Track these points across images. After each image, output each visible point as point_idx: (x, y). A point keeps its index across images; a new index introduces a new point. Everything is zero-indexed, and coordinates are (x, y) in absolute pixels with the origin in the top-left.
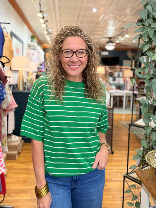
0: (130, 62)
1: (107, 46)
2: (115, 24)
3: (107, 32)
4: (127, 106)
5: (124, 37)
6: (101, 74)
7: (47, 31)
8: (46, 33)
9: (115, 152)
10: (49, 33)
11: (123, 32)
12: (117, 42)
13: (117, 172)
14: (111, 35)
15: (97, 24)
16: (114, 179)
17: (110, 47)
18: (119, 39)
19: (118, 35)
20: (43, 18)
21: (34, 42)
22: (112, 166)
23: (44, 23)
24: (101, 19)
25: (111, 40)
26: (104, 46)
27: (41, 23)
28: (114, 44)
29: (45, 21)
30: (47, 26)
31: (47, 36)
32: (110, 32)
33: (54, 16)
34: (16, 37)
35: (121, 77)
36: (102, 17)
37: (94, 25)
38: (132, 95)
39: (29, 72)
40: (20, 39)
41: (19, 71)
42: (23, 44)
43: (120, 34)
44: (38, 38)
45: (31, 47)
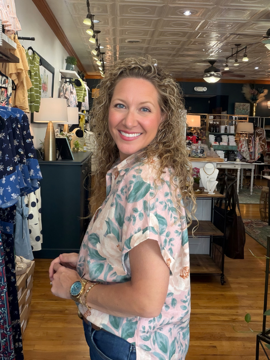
0: (248, 105)
1: (207, 77)
2: (223, 39)
3: (206, 51)
4: (241, 188)
5: (239, 60)
6: (195, 128)
7: (98, 49)
8: (95, 53)
9: (230, 279)
10: (101, 54)
11: (237, 52)
12: (227, 69)
13: (234, 321)
14: (213, 55)
15: (189, 37)
16: (228, 335)
17: (212, 80)
18: (229, 64)
19: (227, 58)
20: (92, 27)
21: (73, 70)
22: (223, 308)
23: (94, 36)
24: (197, 29)
25: (212, 66)
26: (203, 76)
27: (89, 37)
28: (219, 73)
30: (97, 40)
31: (96, 59)
32: (212, 52)
33: (110, 23)
34: (43, 62)
35: (232, 135)
36: (200, 24)
37: (184, 39)
38: (253, 168)
39: (63, 125)
40: (48, 65)
41: (47, 123)
42: (53, 74)
43: (232, 55)
44: (79, 61)
45: (66, 78)
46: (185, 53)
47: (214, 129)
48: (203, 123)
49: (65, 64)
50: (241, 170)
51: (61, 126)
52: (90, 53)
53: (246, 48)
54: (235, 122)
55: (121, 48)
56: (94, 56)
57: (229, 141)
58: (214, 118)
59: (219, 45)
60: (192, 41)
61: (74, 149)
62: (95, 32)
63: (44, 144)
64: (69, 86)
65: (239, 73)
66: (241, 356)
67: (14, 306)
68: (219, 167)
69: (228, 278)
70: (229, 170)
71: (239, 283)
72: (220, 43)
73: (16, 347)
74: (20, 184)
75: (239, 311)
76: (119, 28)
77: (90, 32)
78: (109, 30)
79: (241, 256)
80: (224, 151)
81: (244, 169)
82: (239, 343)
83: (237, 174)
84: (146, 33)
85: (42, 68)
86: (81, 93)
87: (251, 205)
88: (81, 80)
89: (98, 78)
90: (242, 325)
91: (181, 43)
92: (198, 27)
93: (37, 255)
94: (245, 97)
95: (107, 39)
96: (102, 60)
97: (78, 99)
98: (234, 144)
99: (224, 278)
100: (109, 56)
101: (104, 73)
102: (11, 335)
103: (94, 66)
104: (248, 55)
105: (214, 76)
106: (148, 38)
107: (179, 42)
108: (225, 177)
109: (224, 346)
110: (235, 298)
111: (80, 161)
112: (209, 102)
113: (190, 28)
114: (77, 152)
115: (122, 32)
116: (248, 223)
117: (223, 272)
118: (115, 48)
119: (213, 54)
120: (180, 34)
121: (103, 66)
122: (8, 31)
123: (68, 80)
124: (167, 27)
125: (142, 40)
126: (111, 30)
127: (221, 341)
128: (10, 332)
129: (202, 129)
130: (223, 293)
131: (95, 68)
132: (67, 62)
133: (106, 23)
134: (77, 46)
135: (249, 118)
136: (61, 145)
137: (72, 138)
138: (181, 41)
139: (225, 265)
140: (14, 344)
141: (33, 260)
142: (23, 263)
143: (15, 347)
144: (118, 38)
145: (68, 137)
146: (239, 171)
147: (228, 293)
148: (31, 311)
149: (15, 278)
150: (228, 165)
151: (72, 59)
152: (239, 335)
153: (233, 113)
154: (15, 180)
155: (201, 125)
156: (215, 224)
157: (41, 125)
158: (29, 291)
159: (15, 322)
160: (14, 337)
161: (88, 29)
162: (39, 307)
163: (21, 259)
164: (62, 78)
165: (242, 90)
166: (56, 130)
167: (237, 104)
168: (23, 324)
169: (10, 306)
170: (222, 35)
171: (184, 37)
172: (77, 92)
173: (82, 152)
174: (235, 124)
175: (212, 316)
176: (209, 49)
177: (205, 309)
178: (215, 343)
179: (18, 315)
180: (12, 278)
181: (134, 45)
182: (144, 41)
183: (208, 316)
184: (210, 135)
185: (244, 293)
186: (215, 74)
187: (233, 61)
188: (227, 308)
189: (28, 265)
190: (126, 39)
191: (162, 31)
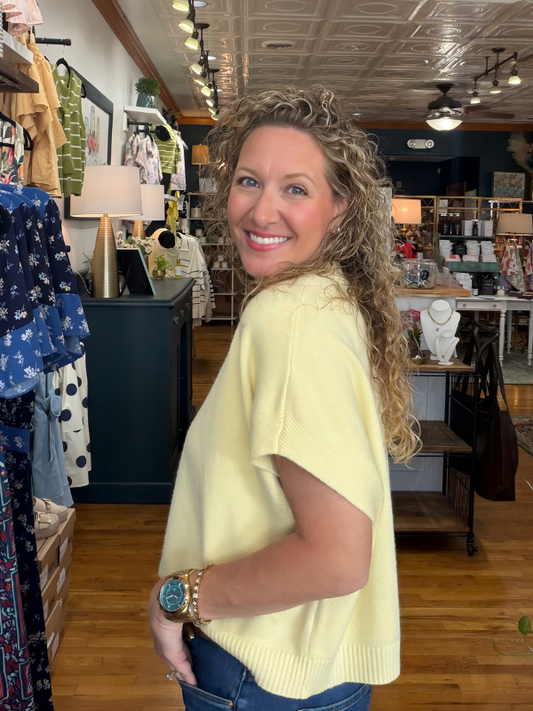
0: (522, 176)
1: (434, 118)
2: (466, 37)
3: (433, 63)
4: (508, 351)
5: (501, 82)
6: (409, 227)
7: (204, 62)
8: (197, 70)
9: (486, 544)
10: (210, 72)
11: (497, 66)
12: (475, 101)
13: (495, 631)
14: (447, 72)
15: (396, 35)
16: (482, 661)
17: (445, 124)
18: (480, 91)
19: (476, 79)
20: (191, 16)
21: (151, 107)
22: (471, 604)
23: (195, 36)
24: (411, 18)
25: (445, 96)
26: (426, 117)
27: (184, 36)
28: (459, 111)
29: (195, 26)
30: (201, 44)
31: (201, 83)
32: (444, 66)
33: (229, 7)
34: (88, 91)
35: (487, 239)
36: (419, 7)
37: (386, 39)
39: (132, 222)
40: (100, 96)
41: (99, 219)
42: (111, 116)
43: (487, 73)
44: (164, 88)
45: (138, 124)
46: (388, 68)
47: (450, 228)
48: (427, 216)
49: (135, 96)
50: (507, 313)
51: (127, 225)
52: (187, 71)
53: (515, 55)
54: (495, 213)
55: (252, 59)
56: (197, 77)
57: (482, 253)
58: (450, 204)
59: (459, 50)
60: (401, 44)
61: (155, 272)
62: (197, 26)
63: (91, 262)
64: (144, 141)
65: (501, 109)
66: (512, 705)
67: (32, 605)
68: (461, 307)
69: (482, 541)
70: (483, 314)
71: (506, 552)
72: (460, 47)
73: (39, 690)
74: (42, 347)
75: (506, 611)
76: (247, 19)
77: (188, 27)
78: (226, 22)
79: (508, 495)
80: (470, 273)
81: (515, 312)
82: (507, 678)
83: (498, 321)
84: (304, 27)
85: (86, 103)
86: (170, 154)
87: (529, 388)
88: (168, 128)
89: (205, 122)
90: (512, 640)
91: (379, 46)
92: (415, 13)
93: (79, 495)
94: (514, 160)
95: (223, 40)
96: (213, 85)
97: (163, 168)
98: (493, 259)
99: (473, 542)
100: (228, 76)
101: (217, 113)
102: (27, 664)
103: (196, 98)
104: (520, 70)
105: (449, 116)
106: (308, 37)
107: (374, 45)
108: (474, 330)
109: (476, 684)
110: (497, 583)
111: (168, 298)
112: (439, 171)
113: (398, 15)
114: (162, 278)
115: (255, 26)
116: (523, 425)
117: (471, 529)
118: (239, 60)
119: (446, 70)
120: (376, 29)
121: (215, 97)
122: (16, 25)
123: (141, 127)
124: (349, 14)
125: (298, 41)
126: (231, 22)
127: (469, 673)
128: (26, 659)
129: (424, 228)
130: (472, 573)
131: (200, 101)
132: (138, 90)
133: (221, 7)
134: (160, 57)
135: (524, 205)
136: (128, 264)
137: (152, 249)
138: (379, 43)
139: (477, 514)
140: (34, 683)
141: (72, 507)
142: (52, 513)
143: (34, 690)
144: (246, 39)
145: (142, 248)
146: (503, 315)
147: (484, 573)
148: (69, 614)
149: (34, 544)
150: (479, 304)
151: (150, 84)
152: (508, 660)
153: (490, 194)
154: (33, 339)
155: (423, 221)
156: (453, 427)
157: (86, 222)
158: (64, 571)
159: (34, 638)
160: (33, 668)
161: (182, 20)
162: (86, 606)
163: (46, 504)
164: (129, 123)
165: (508, 145)
166: (118, 233)
167: (498, 175)
168: (51, 641)
169: (23, 604)
170: (466, 29)
171: (386, 34)
172: (161, 153)
173: (172, 279)
174: (495, 216)
175: (449, 622)
176: (438, 60)
177: (436, 606)
178: (457, 679)
179: (42, 622)
180: (28, 544)
181: (279, 52)
182: (300, 44)
183: (440, 622)
184: (441, 241)
185: (517, 573)
186: (452, 113)
187: (489, 83)
188: (479, 604)
189: (62, 518)
190: (263, 40)
191: (339, 23)
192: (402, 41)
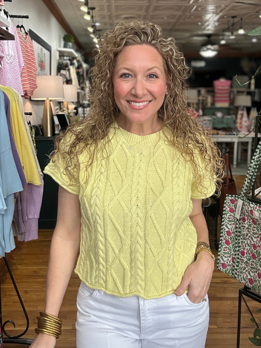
0: (246, 78)
1: (204, 51)
2: (218, 11)
3: (203, 25)
4: (239, 161)
5: (235, 33)
6: (193, 104)
7: (93, 26)
8: (91, 30)
10: (97, 31)
11: (233, 25)
12: (223, 42)
13: (225, 282)
14: (210, 29)
15: (184, 11)
16: (219, 295)
17: (209, 53)
18: (225, 38)
19: (224, 30)
20: (86, 4)
21: (70, 48)
23: (88, 13)
24: (191, 2)
25: (210, 40)
26: (199, 51)
27: (84, 13)
28: (216, 47)
29: (88, 8)
30: (92, 17)
31: (92, 36)
32: (208, 26)
37: (179, 13)
38: (250, 141)
39: (63, 102)
40: (45, 43)
42: (51, 52)
43: (228, 28)
44: (76, 39)
45: (64, 56)
46: (182, 27)
49: (62, 43)
51: (60, 103)
53: (242, 19)
56: (90, 33)
59: (215, 18)
62: (90, 9)
63: (42, 120)
65: (237, 46)
66: (231, 314)
72: (216, 16)
76: (114, 4)
77: (84, 9)
78: (103, 6)
82: (229, 302)
84: (140, 8)
85: (39, 47)
90: (233, 286)
91: (177, 17)
96: (99, 37)
103: (91, 44)
104: (244, 26)
105: (211, 50)
106: (143, 13)
107: (173, 16)
113: (185, 1)
115: (117, 8)
117: (216, 239)
119: (209, 27)
120: (175, 8)
126: (106, 7)
127: (213, 300)
131: (93, 46)
132: (64, 40)
138: (176, 15)
144: (114, 15)
145: (69, 114)
146: (236, 144)
150: (225, 138)
151: (70, 35)
157: (40, 103)
161: (82, 5)
164: (60, 56)
170: (218, 7)
171: (179, 11)
176: (205, 23)
182: (139, 16)
186: (212, 48)
187: (229, 33)
190: (121, 15)
191: (157, 6)
192: (187, 14)
